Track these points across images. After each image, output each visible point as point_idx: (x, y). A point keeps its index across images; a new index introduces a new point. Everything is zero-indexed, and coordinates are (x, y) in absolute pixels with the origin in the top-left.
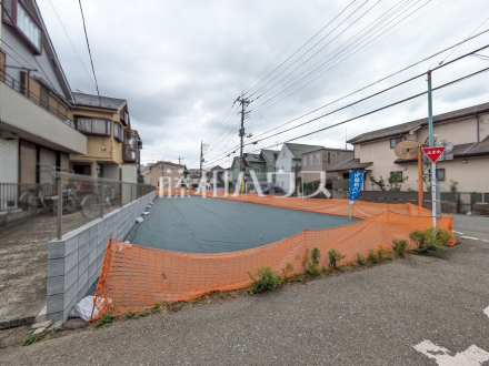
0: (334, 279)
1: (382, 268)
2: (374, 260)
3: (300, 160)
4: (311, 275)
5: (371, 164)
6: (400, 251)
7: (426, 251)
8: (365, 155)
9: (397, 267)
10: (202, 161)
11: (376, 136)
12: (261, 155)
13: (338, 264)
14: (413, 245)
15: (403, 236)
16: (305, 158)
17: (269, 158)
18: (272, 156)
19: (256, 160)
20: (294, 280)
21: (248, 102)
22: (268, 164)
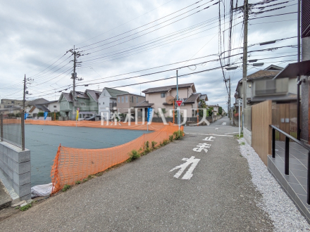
0: (155, 151)
1: (168, 145)
2: (165, 143)
3: (116, 99)
4: (147, 152)
5: (153, 104)
6: (171, 139)
7: (178, 139)
8: (151, 99)
9: (171, 145)
10: (26, 93)
11: (155, 91)
12: (86, 93)
13: (155, 146)
14: (174, 137)
15: (171, 134)
16: (119, 98)
17: (93, 96)
18: (95, 95)
19: (81, 96)
20: (142, 154)
21: (79, 55)
22: (91, 100)
